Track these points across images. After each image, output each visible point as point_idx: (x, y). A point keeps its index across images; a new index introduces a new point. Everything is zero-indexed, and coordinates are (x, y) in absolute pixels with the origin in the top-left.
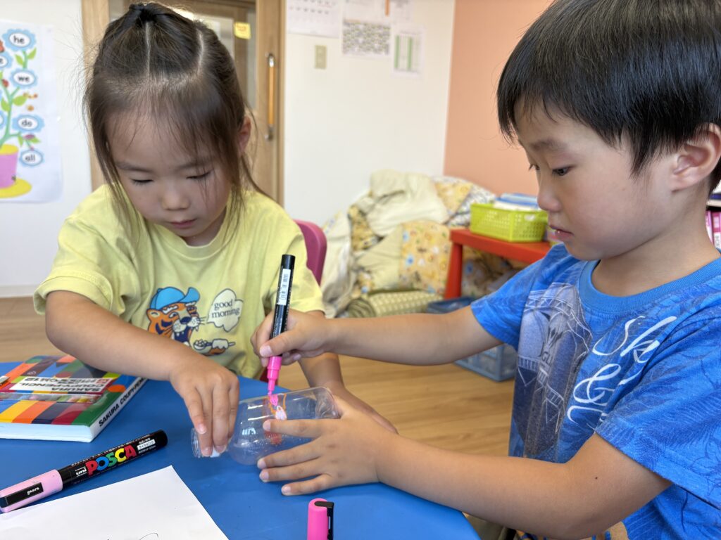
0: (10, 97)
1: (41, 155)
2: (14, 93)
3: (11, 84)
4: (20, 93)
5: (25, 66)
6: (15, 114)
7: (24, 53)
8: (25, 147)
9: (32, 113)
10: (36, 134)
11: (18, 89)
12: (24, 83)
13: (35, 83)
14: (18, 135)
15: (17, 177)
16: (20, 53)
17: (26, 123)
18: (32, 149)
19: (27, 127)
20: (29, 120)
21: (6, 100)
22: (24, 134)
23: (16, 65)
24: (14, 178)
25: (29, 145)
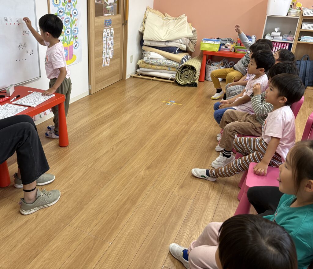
0: (72, 21)
1: (78, 43)
2: (73, 20)
3: (72, 15)
4: (74, 19)
5: (75, 8)
6: (73, 29)
7: (75, 2)
8: (75, 41)
9: (76, 27)
10: (77, 35)
11: (74, 17)
12: (75, 14)
13: (77, 14)
14: (73, 37)
15: (74, 54)
16: (74, 2)
17: (75, 31)
18: (76, 42)
19: (75, 33)
20: (76, 30)
21: (71, 23)
22: (74, 36)
23: (73, 8)
24: (73, 55)
25: (75, 40)
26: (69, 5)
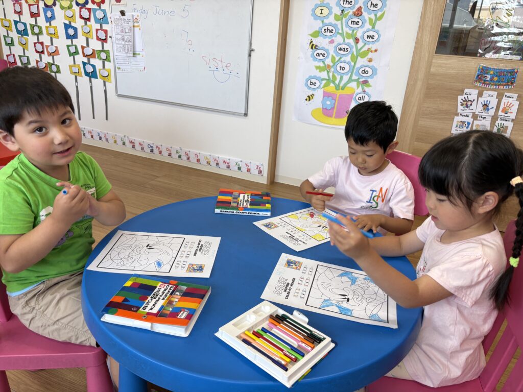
0: (358, 51)
1: (369, 96)
2: (361, 48)
3: (361, 40)
4: (365, 48)
5: (373, 27)
6: (358, 65)
7: (376, 15)
8: (360, 90)
9: (370, 64)
10: (369, 80)
11: (365, 44)
12: (371, 40)
13: (378, 40)
14: (357, 80)
16: (372, 16)
17: (365, 72)
19: (365, 75)
20: (367, 69)
21: (355, 53)
22: (361, 80)
23: (368, 26)
25: (363, 89)
26: (356, 20)
